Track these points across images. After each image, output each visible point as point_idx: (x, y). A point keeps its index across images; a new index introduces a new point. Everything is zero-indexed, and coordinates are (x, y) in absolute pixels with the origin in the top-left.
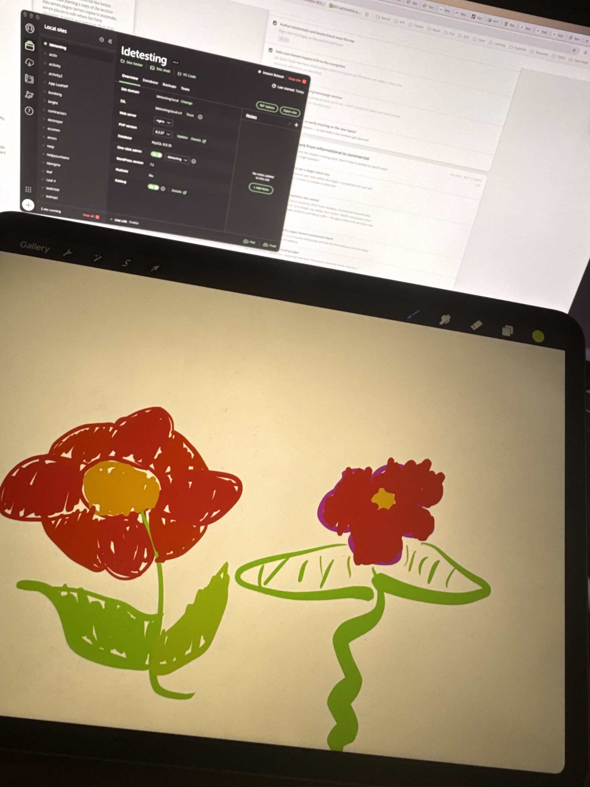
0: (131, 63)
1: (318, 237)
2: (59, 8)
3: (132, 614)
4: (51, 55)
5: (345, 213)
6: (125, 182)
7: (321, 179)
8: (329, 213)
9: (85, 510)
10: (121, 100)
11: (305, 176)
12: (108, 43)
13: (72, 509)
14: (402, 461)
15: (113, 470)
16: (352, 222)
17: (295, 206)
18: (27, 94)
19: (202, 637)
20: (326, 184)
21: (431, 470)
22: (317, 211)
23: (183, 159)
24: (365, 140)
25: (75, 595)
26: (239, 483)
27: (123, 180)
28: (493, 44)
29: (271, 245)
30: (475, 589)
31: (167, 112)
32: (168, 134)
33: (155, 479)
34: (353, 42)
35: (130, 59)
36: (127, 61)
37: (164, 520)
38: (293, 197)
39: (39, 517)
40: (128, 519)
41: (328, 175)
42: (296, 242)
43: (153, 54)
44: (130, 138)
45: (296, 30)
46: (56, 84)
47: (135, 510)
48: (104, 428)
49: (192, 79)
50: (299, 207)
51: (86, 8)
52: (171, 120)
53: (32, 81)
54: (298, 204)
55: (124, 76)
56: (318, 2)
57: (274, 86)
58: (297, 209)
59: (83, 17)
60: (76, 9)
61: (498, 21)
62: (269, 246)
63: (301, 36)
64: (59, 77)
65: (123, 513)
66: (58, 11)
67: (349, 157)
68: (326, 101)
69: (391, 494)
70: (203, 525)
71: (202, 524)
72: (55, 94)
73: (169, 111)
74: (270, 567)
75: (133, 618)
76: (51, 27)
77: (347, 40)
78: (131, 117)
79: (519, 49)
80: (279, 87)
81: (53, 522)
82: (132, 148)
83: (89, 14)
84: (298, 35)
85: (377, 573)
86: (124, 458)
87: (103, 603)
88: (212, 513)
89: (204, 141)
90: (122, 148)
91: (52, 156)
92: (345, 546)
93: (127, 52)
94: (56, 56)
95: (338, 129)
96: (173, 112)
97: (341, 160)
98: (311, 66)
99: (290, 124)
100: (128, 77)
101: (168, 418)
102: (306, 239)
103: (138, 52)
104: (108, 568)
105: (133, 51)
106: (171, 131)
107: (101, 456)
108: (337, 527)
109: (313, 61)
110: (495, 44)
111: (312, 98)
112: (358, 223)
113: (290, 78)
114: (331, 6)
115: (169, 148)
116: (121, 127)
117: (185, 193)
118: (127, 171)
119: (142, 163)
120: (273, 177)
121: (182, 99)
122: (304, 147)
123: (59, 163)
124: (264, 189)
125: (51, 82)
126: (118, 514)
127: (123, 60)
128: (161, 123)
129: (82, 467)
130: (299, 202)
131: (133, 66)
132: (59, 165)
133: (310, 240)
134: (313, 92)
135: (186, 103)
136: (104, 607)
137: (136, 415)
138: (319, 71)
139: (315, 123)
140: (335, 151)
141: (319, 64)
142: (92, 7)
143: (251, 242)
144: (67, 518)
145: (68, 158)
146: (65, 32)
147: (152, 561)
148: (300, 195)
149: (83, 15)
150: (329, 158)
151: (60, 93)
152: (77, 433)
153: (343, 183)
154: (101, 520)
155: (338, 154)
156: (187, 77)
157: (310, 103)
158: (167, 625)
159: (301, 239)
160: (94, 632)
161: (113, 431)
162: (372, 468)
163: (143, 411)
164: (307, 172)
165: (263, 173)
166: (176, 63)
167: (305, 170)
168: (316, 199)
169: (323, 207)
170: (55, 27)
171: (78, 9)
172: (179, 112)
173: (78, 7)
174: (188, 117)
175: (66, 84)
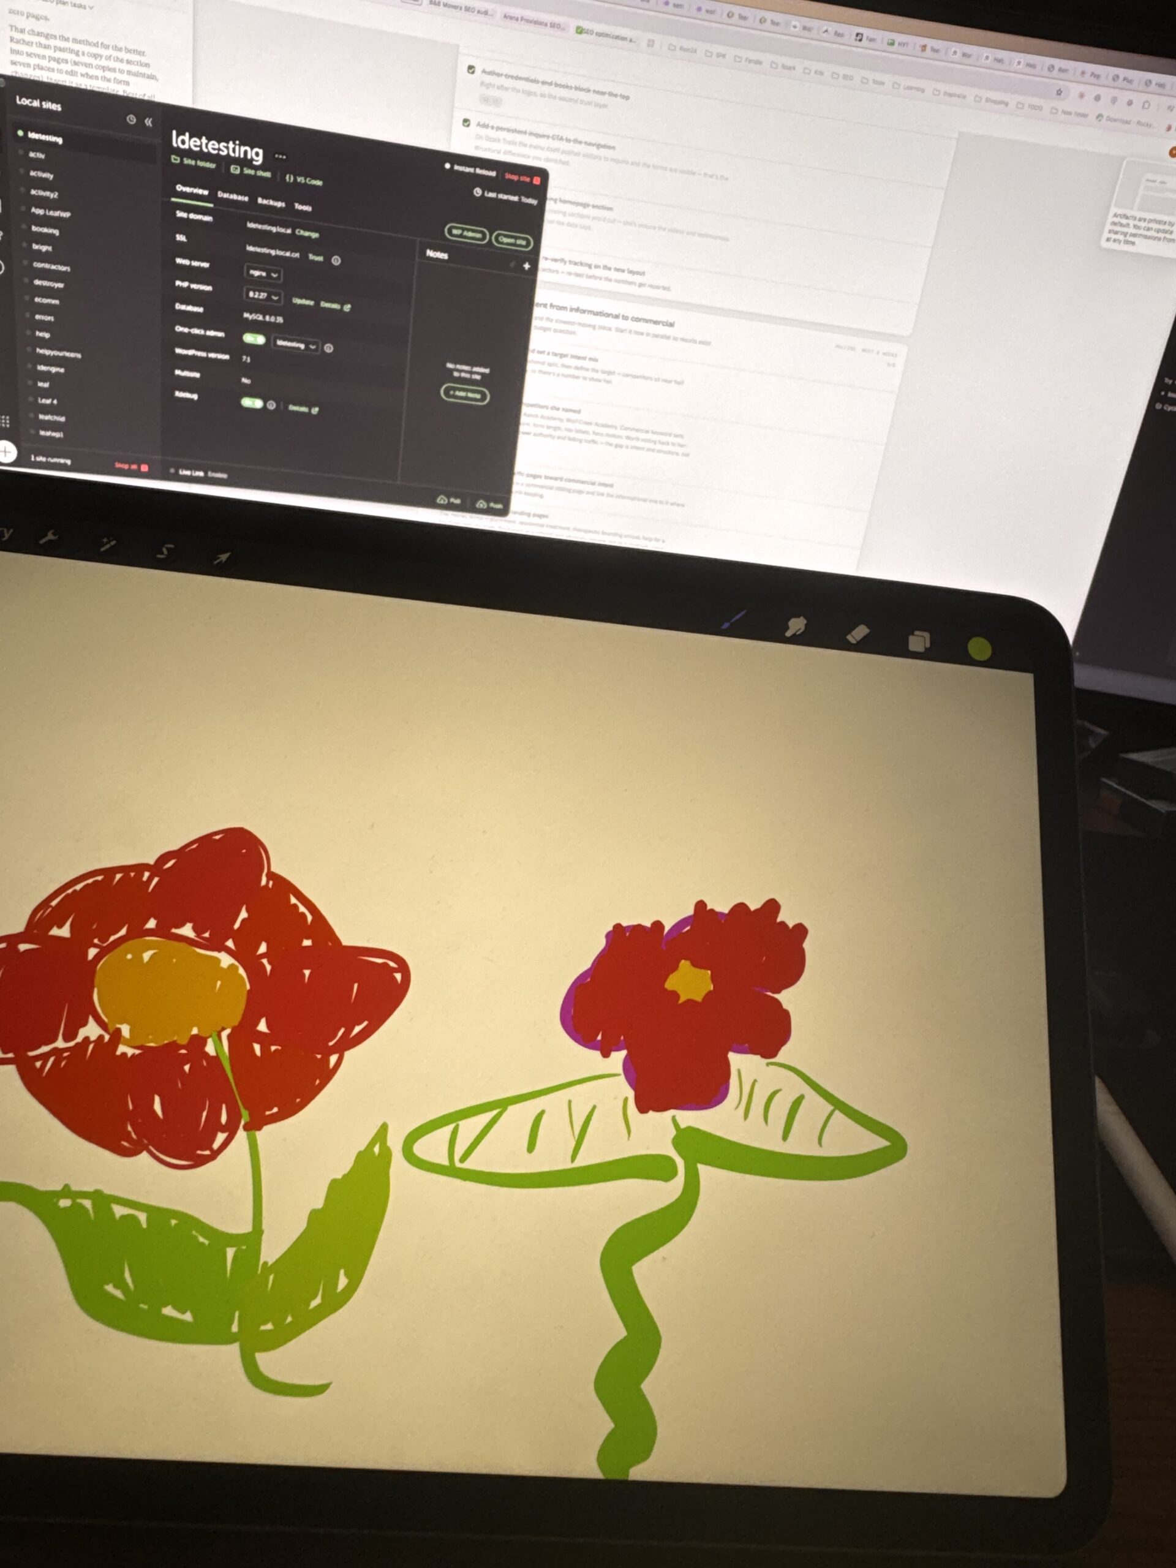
0: (193, 163)
1: (583, 482)
2: (44, 63)
3: (201, 1235)
4: (32, 155)
5: (633, 434)
6: (195, 397)
7: (582, 368)
8: (602, 435)
9: (101, 1037)
10: (177, 236)
11: (550, 365)
12: (145, 124)
13: (74, 1037)
14: (722, 906)
15: (152, 957)
16: (648, 450)
17: (535, 425)
19: (342, 1272)
20: (592, 379)
21: (779, 920)
22: (578, 431)
23: (307, 344)
24: (664, 288)
25: (87, 1203)
26: (403, 966)
27: (192, 392)
28: (902, 87)
29: (492, 505)
30: (876, 1147)
31: (269, 255)
32: (275, 298)
33: (237, 968)
34: (627, 98)
35: (189, 153)
36: (185, 159)
37: (257, 1048)
38: (530, 408)
39: (11, 1055)
40: (186, 1050)
41: (596, 360)
42: (541, 496)
43: (234, 143)
44: (200, 310)
45: (514, 80)
46: (45, 210)
47: (199, 1031)
48: (132, 874)
49: (315, 186)
50: (542, 426)
51: (96, 59)
52: (279, 268)
54: (540, 421)
55: (179, 188)
57: (478, 192)
58: (539, 430)
59: (91, 77)
60: (76, 63)
61: (907, 44)
62: (488, 507)
63: (524, 92)
64: (51, 197)
65: (175, 1038)
66: (41, 68)
67: (635, 322)
68: (581, 216)
69: (703, 971)
70: (335, 1053)
71: (333, 1050)
72: (45, 230)
73: (273, 252)
74: (469, 1128)
75: (203, 1244)
76: (30, 100)
77: (616, 96)
78: (199, 268)
79: (950, 95)
80: (488, 193)
81: (38, 1064)
82: (206, 329)
83: (104, 71)
84: (518, 91)
85: (683, 1126)
86: (174, 931)
87: (142, 1217)
88: (353, 1029)
89: (347, 308)
90: (186, 330)
91: (47, 352)
92: (616, 1077)
93: (183, 142)
94: (43, 156)
95: (610, 269)
96: (281, 253)
97: (619, 329)
98: (549, 149)
99: (512, 264)
100: (188, 190)
101: (259, 849)
102: (560, 489)
103: (204, 140)
104: (151, 1148)
105: (194, 139)
106: (281, 291)
107: (128, 930)
108: (599, 1041)
109: (550, 139)
110: (904, 88)
111: (555, 212)
112: (659, 451)
113: (508, 176)
114: (579, 31)
115: (279, 324)
116: (180, 289)
117: (315, 411)
118: (197, 375)
119: (226, 357)
120: (487, 371)
121: (298, 228)
122: (544, 309)
123: (61, 367)
124: (470, 395)
125: (36, 208)
126: (166, 1042)
127: (176, 157)
128: (260, 277)
129: (92, 952)
130: (542, 417)
131: (196, 167)
132: (62, 370)
133: (569, 491)
134: (555, 201)
135: (307, 234)
136: (145, 1226)
137: (194, 846)
138: (565, 158)
139: (562, 260)
140: (606, 313)
141: (563, 145)
142: (109, 58)
143: (452, 500)
144: (66, 1054)
145: (79, 356)
147: (237, 1128)
148: (542, 403)
149: (90, 74)
150: (594, 327)
151: (55, 228)
152: (78, 887)
153: (627, 375)
154: (133, 1055)
155: (613, 319)
156: (305, 183)
157: (551, 222)
158: (271, 1251)
159: (551, 488)
160: (127, 1275)
161: (150, 879)
162: (664, 922)
163: (208, 837)
164: (555, 357)
165: (467, 364)
166: (281, 157)
167: (548, 354)
168: (574, 409)
169: (590, 424)
170: (36, 100)
171: (81, 63)
172: (293, 254)
173: (81, 59)
174: (313, 261)
175: (65, 210)
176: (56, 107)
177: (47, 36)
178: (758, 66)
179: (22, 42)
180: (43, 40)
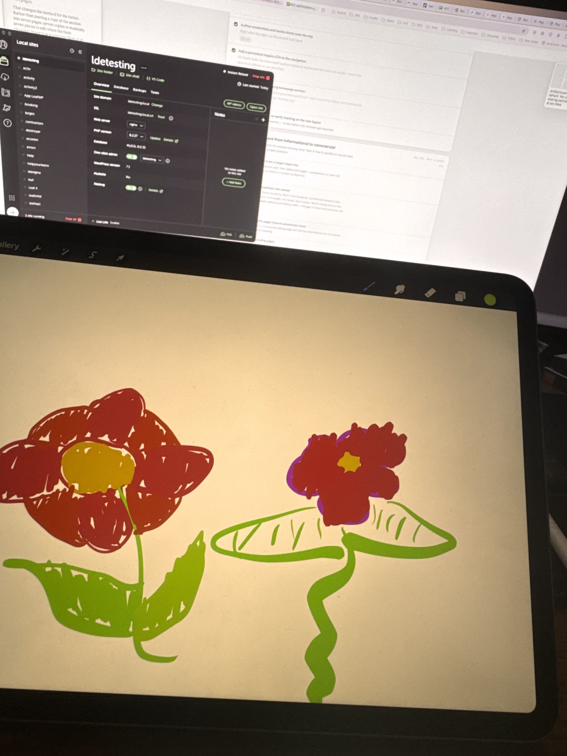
0: (102, 71)
1: (291, 225)
2: (30, 24)
3: (114, 585)
4: (24, 68)
5: (315, 201)
6: (104, 185)
7: (290, 169)
8: (300, 202)
9: (65, 490)
10: (95, 107)
11: (275, 168)
12: (79, 53)
13: (52, 489)
14: (365, 425)
15: (89, 451)
16: (323, 209)
17: (268, 198)
18: (4, 107)
19: (182, 602)
20: (295, 175)
21: (393, 432)
22: (289, 200)
23: (157, 159)
24: (330, 130)
25: (59, 569)
26: (210, 455)
27: (102, 183)
28: (446, 30)
29: (247, 236)
30: (441, 543)
31: (139, 116)
32: (142, 137)
33: (130, 456)
34: (312, 37)
35: (100, 67)
36: (98, 70)
37: (140, 495)
38: (265, 189)
39: (21, 498)
40: (106, 496)
41: (297, 166)
42: (271, 232)
43: (122, 62)
44: (106, 143)
45: (256, 29)
46: (31, 95)
47: (112, 486)
48: (79, 411)
49: (160, 82)
50: (271, 198)
51: (55, 21)
52: (143, 122)
53: (8, 95)
54: (269, 195)
55: (95, 84)
56: (275, 2)
57: (239, 84)
58: (269, 200)
59: (53, 30)
60: (45, 24)
61: (449, 8)
62: (245, 237)
63: (262, 35)
64: (34, 89)
65: (100, 490)
66: (28, 26)
67: (316, 147)
68: (289, 95)
69: (356, 457)
71: (177, 496)
72: (31, 105)
73: (141, 115)
74: (243, 533)
75: (115, 589)
76: (23, 42)
77: (306, 36)
78: (105, 123)
79: (470, 33)
80: (244, 85)
81: (35, 502)
82: (109, 152)
83: (59, 27)
84: (259, 34)
85: (347, 532)
86: (99, 438)
87: (86, 576)
88: (186, 485)
89: (177, 141)
90: (99, 153)
91: (33, 164)
92: (314, 509)
93: (97, 61)
94: (30, 69)
95: (304, 121)
96: (145, 115)
97: (308, 151)
98: (274, 63)
99: (257, 119)
100: (100, 85)
101: (140, 398)
102: (280, 228)
103: (107, 60)
104: (89, 543)
105: (102, 60)
106: (144, 134)
107: (77, 438)
108: (305, 491)
109: (274, 58)
110: (447, 30)
111: (278, 93)
112: (328, 210)
113: (254, 76)
114: (288, 4)
115: (144, 149)
116: (96, 133)
117: (161, 191)
118: (104, 175)
119: (118, 166)
120: (244, 171)
121: (153, 102)
122: (272, 141)
123: (39, 171)
124: (236, 183)
125: (27, 94)
126: (96, 492)
127: (94, 69)
128: (134, 127)
129: (60, 449)
130: (271, 193)
131: (103, 73)
132: (40, 173)
133: (284, 229)
134: (277, 88)
135: (157, 105)
136: (87, 580)
137: (109, 397)
138: (282, 67)
139: (280, 117)
140: (302, 143)
141: (281, 61)
142: (61, 21)
143: (228, 234)
144: (48, 498)
145: (48, 166)
146: (36, 46)
147: (131, 533)
148: (271, 187)
149: (52, 29)
150: (296, 149)
151: (36, 104)
152: (53, 417)
153: (312, 173)
154: (80, 498)
155: (305, 145)
156: (156, 81)
157: (275, 98)
158: (148, 593)
159: (276, 228)
160: (79, 604)
161: (88, 413)
162: (337, 433)
163: (116, 393)
164: (277, 164)
165: (234, 168)
166: (144, 68)
167: (274, 163)
168: (287, 189)
169: (294, 196)
170: (26, 42)
171: (48, 23)
172: (150, 115)
173: (47, 22)
174: (160, 119)
175: (41, 95)
176: (36, 45)
177: (31, 11)
178: (376, 20)
179: (19, 14)
180: (29, 13)
